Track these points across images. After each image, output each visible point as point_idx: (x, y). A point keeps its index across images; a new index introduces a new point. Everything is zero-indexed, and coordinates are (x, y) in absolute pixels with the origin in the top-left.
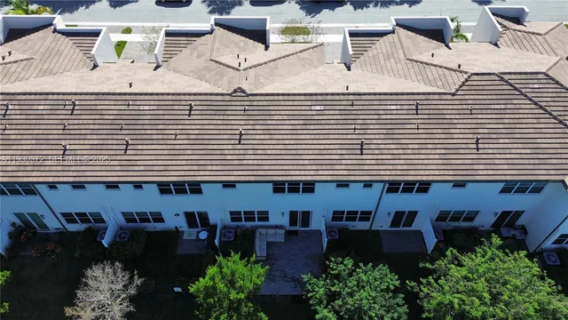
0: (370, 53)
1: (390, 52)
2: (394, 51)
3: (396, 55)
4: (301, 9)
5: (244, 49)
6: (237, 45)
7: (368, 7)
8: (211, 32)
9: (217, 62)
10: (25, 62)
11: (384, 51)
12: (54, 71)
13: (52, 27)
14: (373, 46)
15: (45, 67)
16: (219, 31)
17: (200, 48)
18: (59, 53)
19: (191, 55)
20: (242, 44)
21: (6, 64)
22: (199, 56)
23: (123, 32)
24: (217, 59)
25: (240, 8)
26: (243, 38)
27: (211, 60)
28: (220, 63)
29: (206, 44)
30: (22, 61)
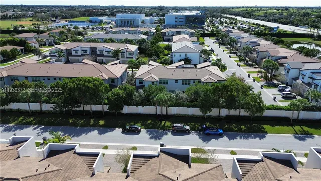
0: (251, 173)
1: (264, 173)
2: (266, 173)
3: (268, 177)
4: (199, 138)
5: (177, 167)
6: (173, 164)
7: (236, 139)
8: (158, 156)
9: (163, 176)
10: (56, 172)
11: (260, 173)
12: (71, 178)
13: (74, 151)
14: (253, 169)
15: (66, 175)
16: (163, 155)
17: (153, 165)
18: (75, 166)
19: (147, 170)
20: (175, 164)
21: (46, 173)
22: (152, 171)
23: (103, 149)
24: (163, 174)
25: (166, 136)
26: (176, 160)
27: (160, 174)
28: (165, 177)
29: (156, 164)
30: (55, 171)
